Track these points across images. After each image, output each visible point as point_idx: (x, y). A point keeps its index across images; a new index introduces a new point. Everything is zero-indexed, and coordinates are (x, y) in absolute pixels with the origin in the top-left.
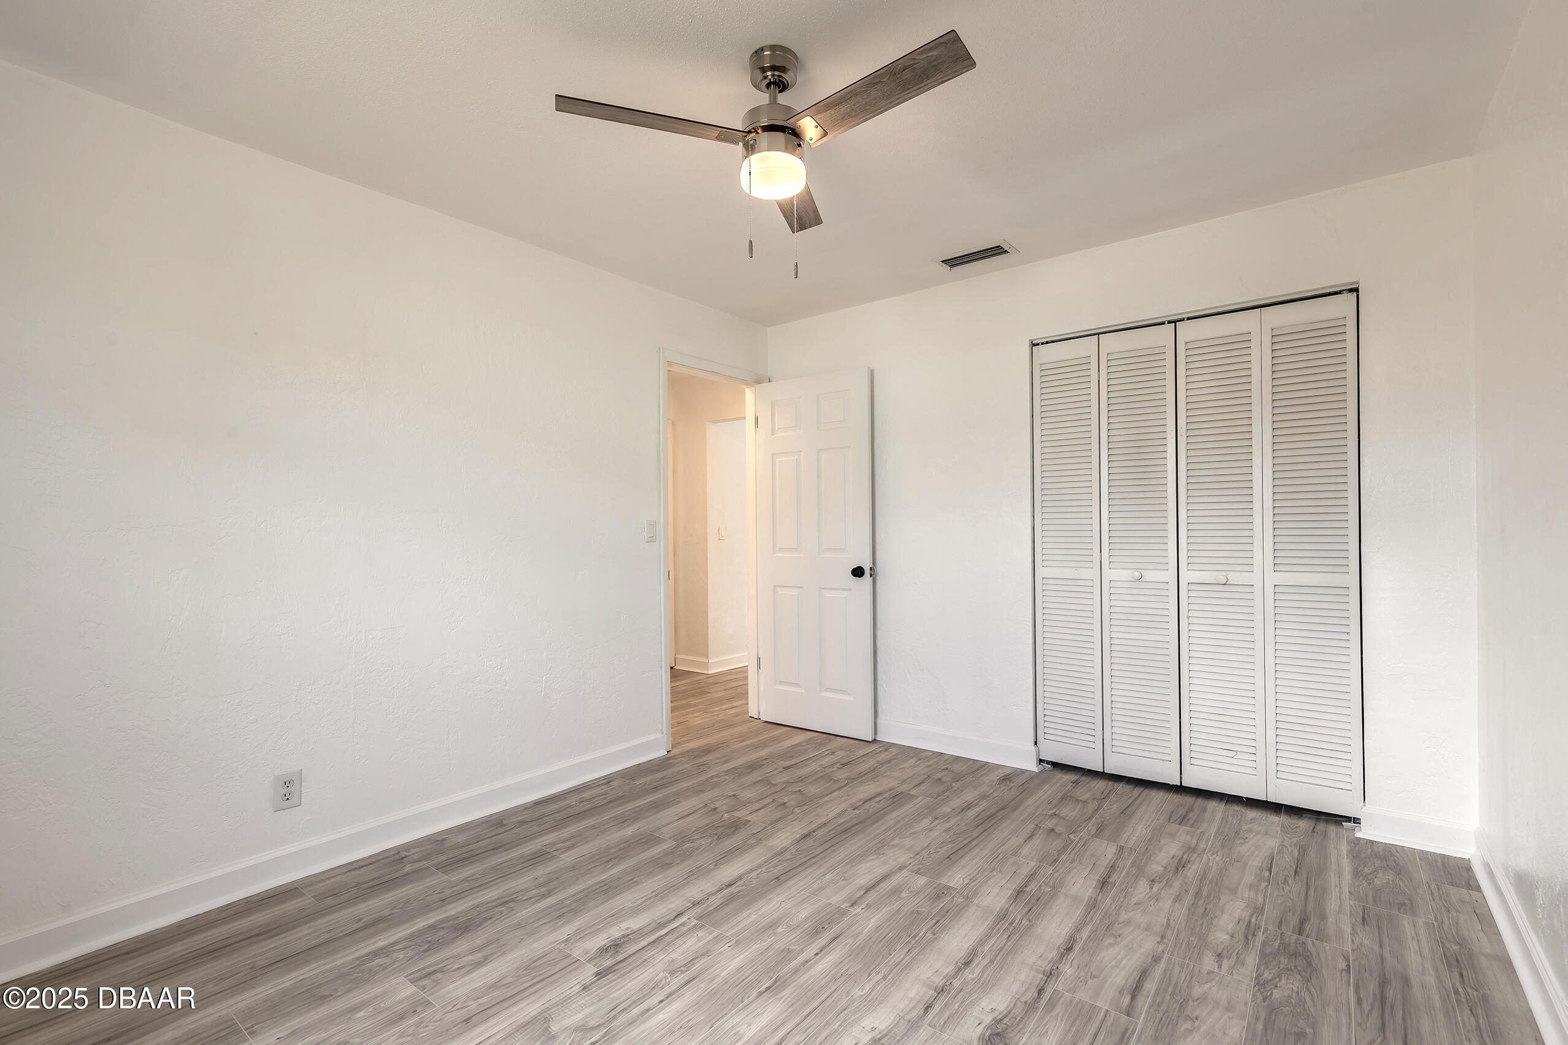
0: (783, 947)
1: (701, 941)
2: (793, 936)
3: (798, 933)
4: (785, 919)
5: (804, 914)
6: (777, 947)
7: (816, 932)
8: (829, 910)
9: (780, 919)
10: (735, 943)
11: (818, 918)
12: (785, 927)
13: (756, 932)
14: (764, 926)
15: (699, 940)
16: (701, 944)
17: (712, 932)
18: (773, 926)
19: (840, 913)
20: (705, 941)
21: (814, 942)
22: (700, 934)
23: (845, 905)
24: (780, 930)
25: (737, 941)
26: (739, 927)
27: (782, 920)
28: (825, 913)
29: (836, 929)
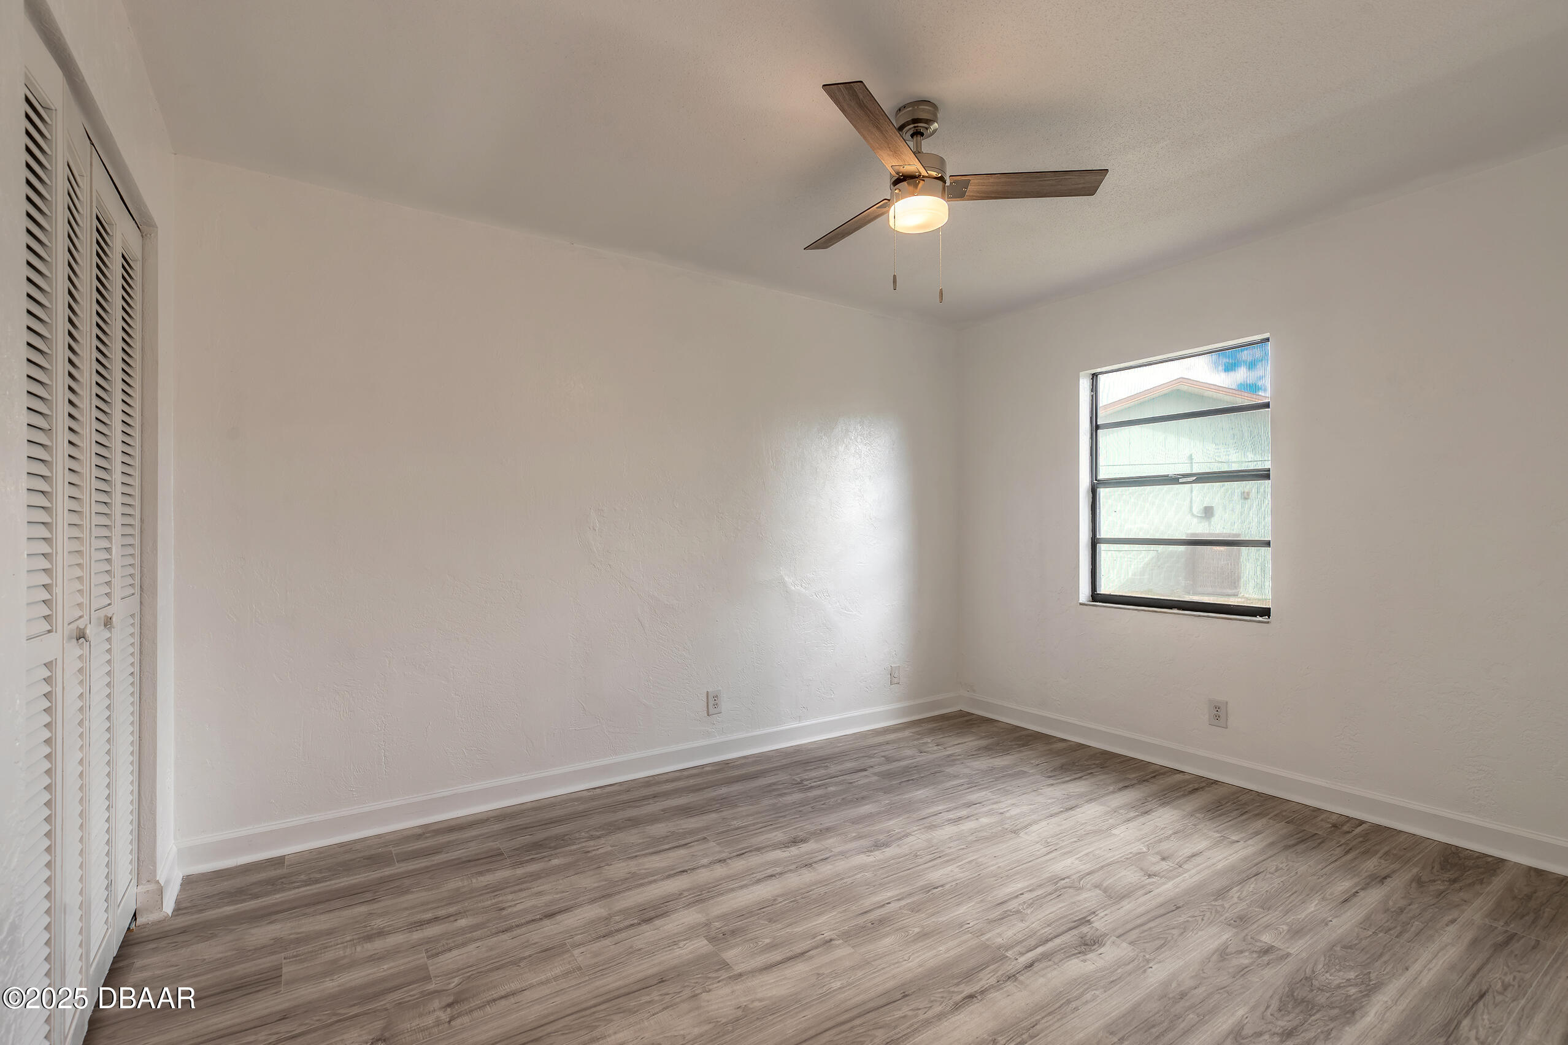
0: (916, 914)
1: (998, 934)
2: (905, 921)
3: (900, 923)
4: (909, 940)
5: (887, 941)
6: (922, 915)
7: (882, 921)
8: (860, 940)
9: (913, 941)
10: (963, 926)
11: (874, 934)
12: (911, 932)
13: (941, 932)
14: (933, 936)
15: (999, 935)
16: (998, 931)
17: (987, 940)
18: (924, 935)
19: (847, 936)
20: (994, 933)
21: (887, 913)
22: (999, 940)
23: (837, 942)
24: (917, 930)
25: (961, 927)
26: (959, 940)
27: (912, 939)
28: (864, 938)
29: (861, 921)
